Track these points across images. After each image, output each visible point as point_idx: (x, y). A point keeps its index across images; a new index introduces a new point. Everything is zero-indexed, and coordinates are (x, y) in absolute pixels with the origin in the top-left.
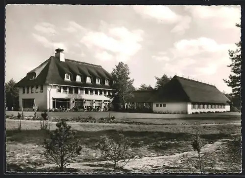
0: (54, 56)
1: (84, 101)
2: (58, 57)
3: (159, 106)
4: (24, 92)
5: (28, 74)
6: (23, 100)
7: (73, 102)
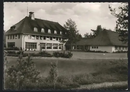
0: (28, 16)
1: (46, 44)
2: (30, 17)
3: (94, 47)
4: (8, 39)
5: (11, 27)
6: (8, 43)
7: (39, 45)
